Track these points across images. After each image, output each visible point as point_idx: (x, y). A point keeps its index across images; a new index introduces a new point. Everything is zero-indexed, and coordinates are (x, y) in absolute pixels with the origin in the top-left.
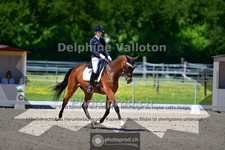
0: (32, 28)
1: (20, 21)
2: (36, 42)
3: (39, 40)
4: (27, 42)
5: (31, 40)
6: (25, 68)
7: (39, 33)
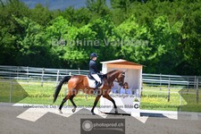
3: (154, 56)
4: (143, 57)
5: (147, 56)
6: (141, 80)
7: (154, 50)
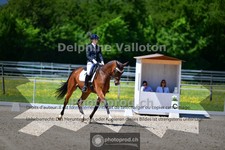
0: (187, 37)
1: (176, 30)
2: (192, 51)
3: (195, 49)
4: (182, 52)
5: (186, 49)
6: (180, 76)
7: (195, 43)
